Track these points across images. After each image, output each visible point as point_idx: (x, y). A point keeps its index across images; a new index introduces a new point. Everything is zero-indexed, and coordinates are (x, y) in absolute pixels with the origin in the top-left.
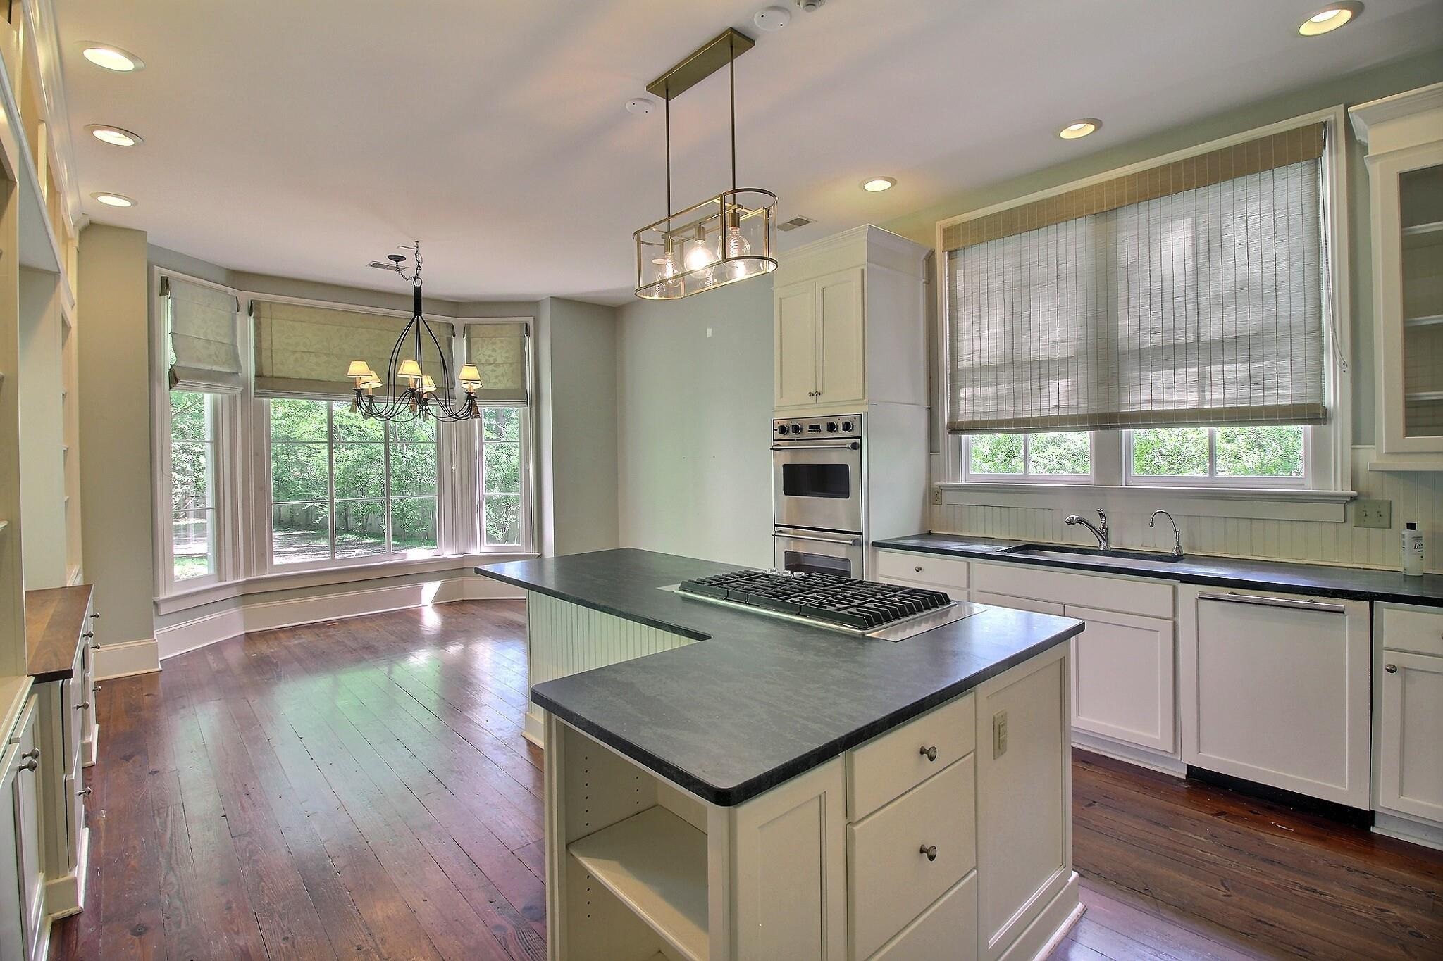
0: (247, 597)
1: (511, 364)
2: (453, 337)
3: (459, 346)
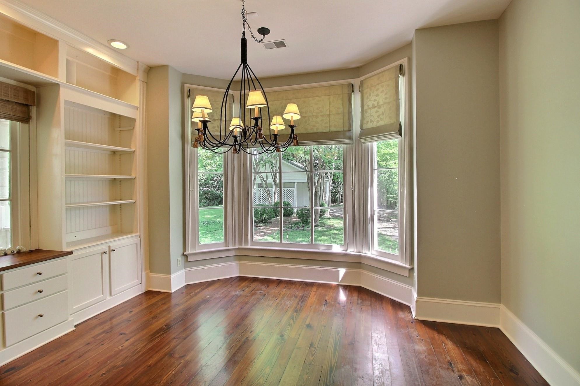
0: (241, 257)
1: (389, 103)
2: (352, 93)
3: (356, 99)
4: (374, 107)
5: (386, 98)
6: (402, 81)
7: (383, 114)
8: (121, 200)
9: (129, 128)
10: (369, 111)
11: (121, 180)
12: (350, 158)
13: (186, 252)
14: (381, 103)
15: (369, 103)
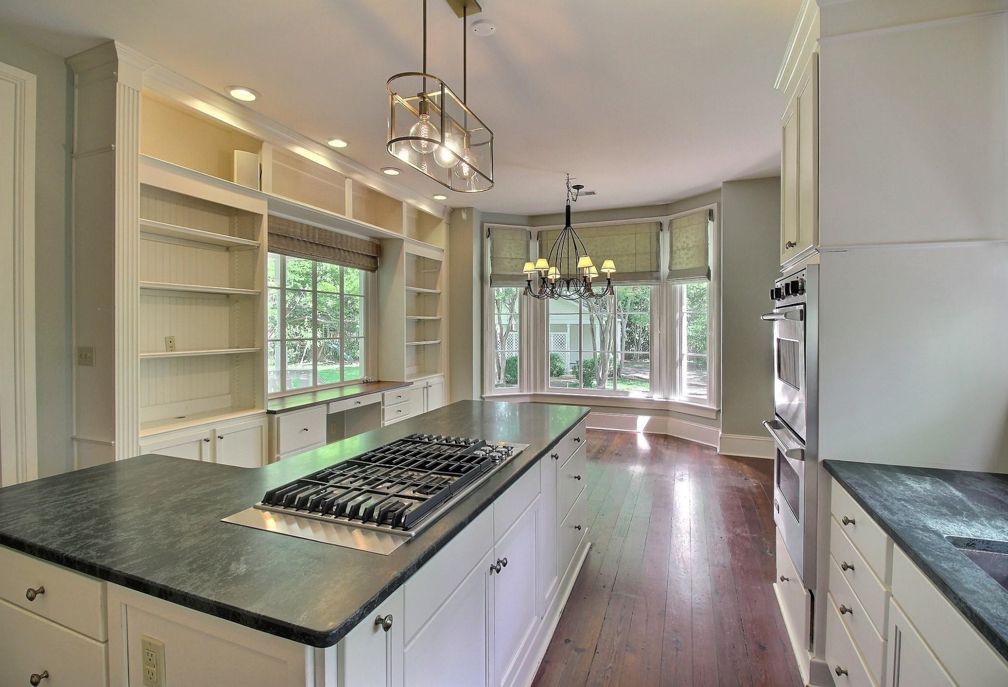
1: (698, 247)
2: (661, 232)
3: (665, 238)
4: (684, 249)
5: (695, 241)
6: (711, 226)
7: (692, 257)
8: (425, 340)
9: (435, 270)
10: (678, 252)
11: (425, 321)
12: (658, 304)
13: (483, 394)
14: (690, 245)
15: (678, 244)
